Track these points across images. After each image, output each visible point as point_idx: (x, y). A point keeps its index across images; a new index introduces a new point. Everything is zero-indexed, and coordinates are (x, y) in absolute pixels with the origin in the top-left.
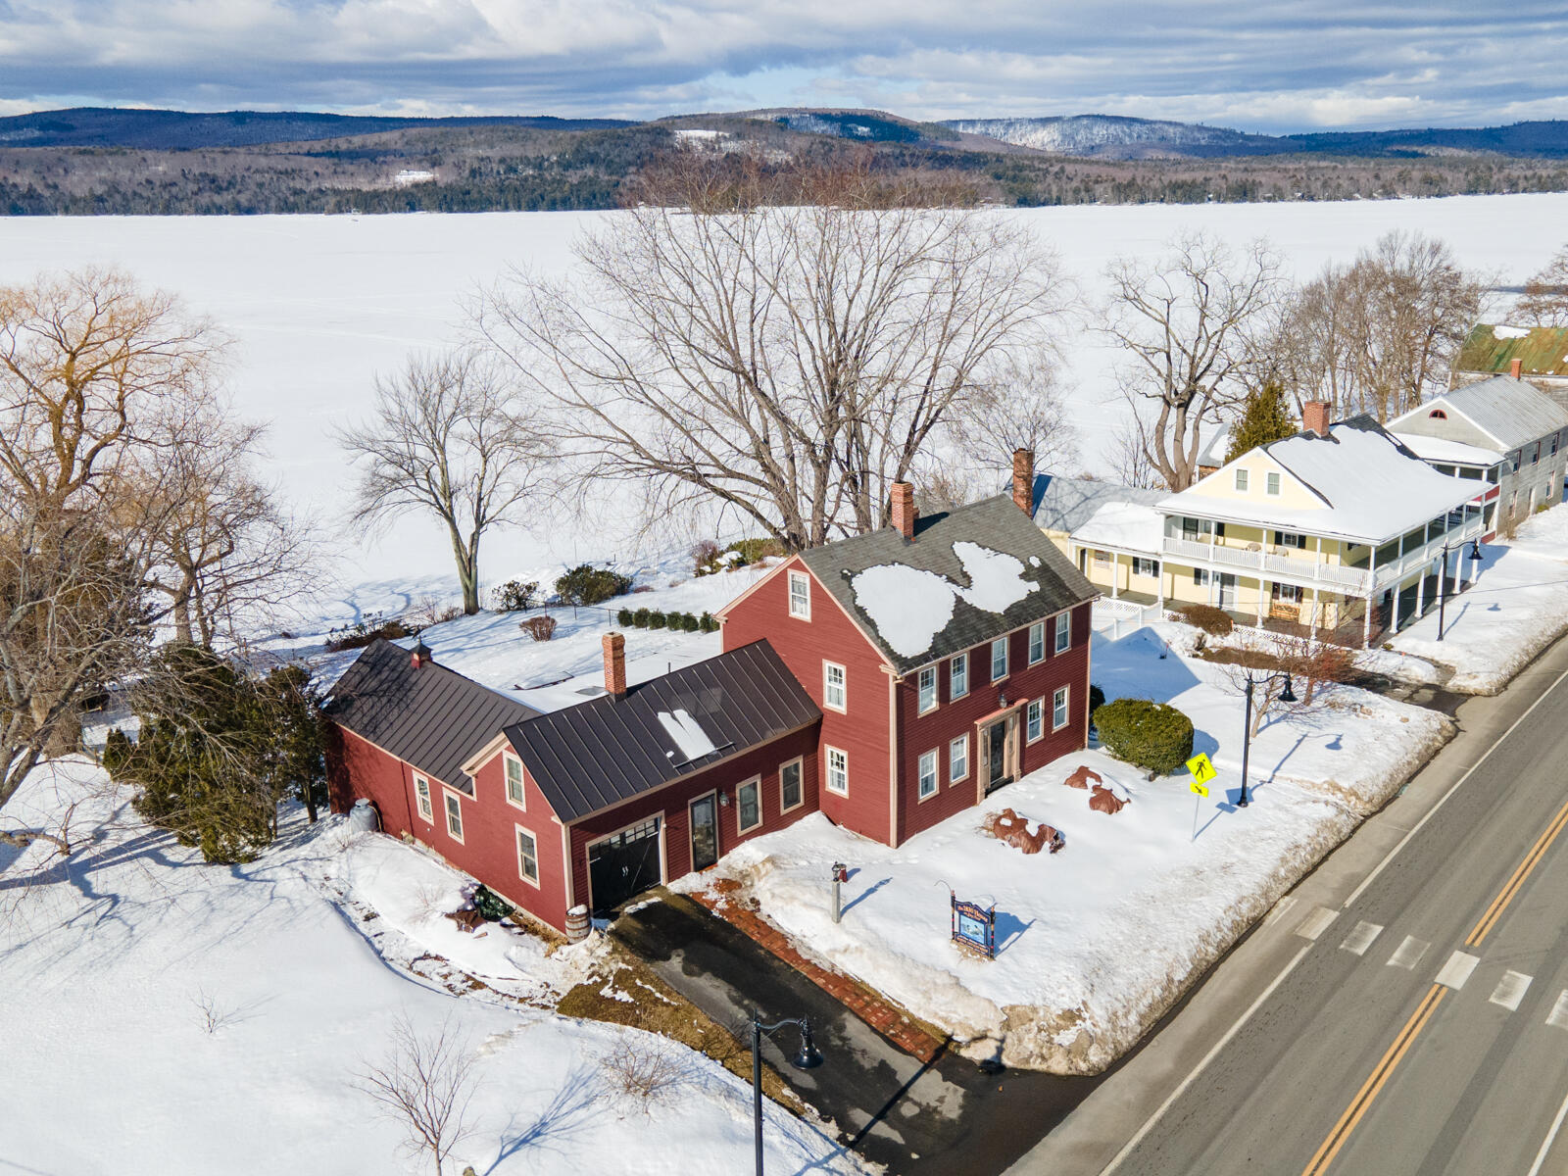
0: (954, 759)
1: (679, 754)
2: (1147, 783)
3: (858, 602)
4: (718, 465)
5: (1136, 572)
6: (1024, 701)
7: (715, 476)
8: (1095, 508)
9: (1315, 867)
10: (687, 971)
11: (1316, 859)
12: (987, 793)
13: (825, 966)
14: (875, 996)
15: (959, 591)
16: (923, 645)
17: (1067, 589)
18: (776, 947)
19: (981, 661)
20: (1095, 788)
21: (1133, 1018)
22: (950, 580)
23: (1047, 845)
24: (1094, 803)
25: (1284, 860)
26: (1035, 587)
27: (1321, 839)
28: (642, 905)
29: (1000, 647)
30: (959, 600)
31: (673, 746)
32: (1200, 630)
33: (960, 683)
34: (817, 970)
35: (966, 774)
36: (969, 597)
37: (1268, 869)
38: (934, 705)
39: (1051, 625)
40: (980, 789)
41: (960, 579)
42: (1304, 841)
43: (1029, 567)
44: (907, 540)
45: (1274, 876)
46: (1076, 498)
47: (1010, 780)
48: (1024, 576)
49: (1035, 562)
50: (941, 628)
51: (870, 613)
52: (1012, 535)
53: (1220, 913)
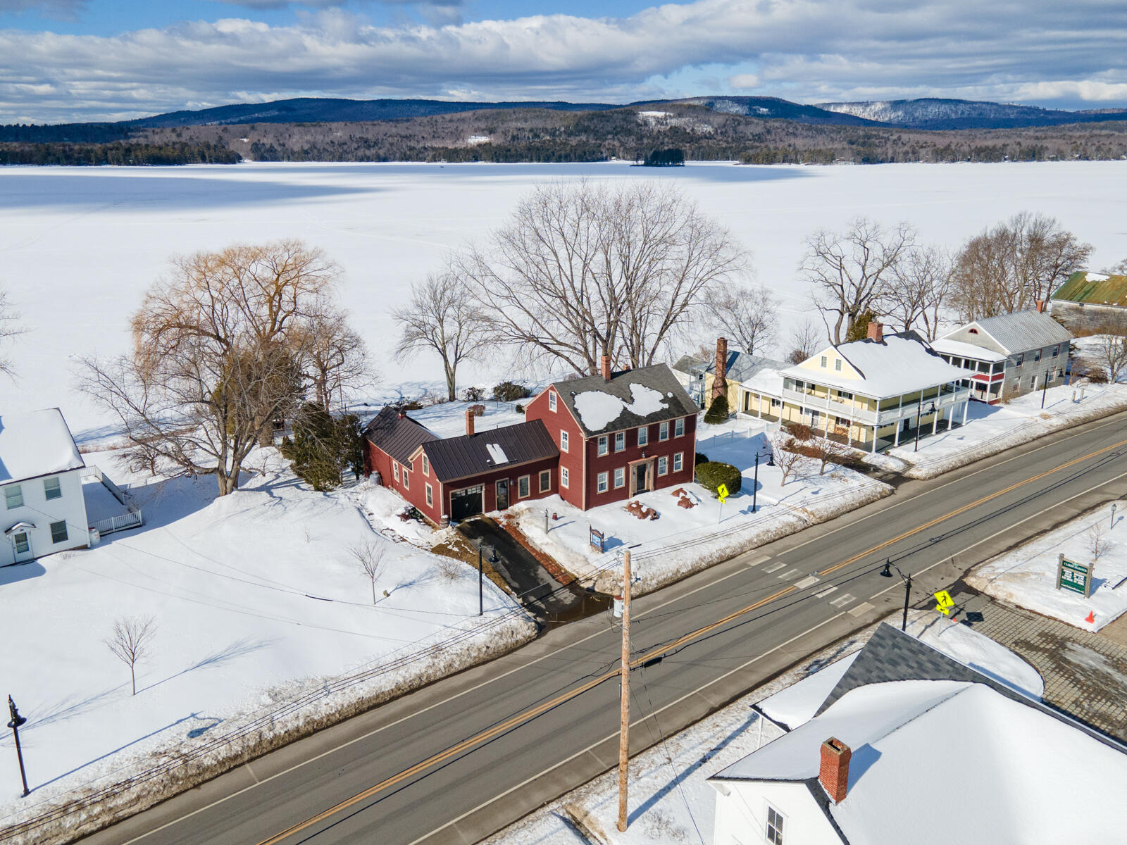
0: (617, 478)
1: (492, 461)
2: (714, 499)
3: (575, 406)
4: (553, 338)
5: (773, 405)
6: (656, 456)
7: (552, 344)
8: (758, 370)
9: (774, 541)
10: (483, 543)
11: (777, 537)
12: (634, 495)
13: (538, 550)
14: (554, 561)
15: (626, 405)
16: (601, 426)
17: (683, 408)
18: (520, 541)
19: (632, 438)
20: (683, 497)
21: (654, 582)
22: (623, 400)
23: (650, 517)
24: (680, 503)
25: (758, 536)
26: (666, 406)
27: (783, 530)
28: (472, 520)
29: (643, 431)
30: (625, 409)
31: (491, 459)
32: (792, 437)
33: (620, 445)
34: (534, 550)
35: (623, 485)
36: (630, 408)
37: (748, 538)
38: (606, 453)
39: (672, 424)
40: (631, 492)
41: (629, 400)
42: (773, 529)
43: (666, 397)
44: (607, 381)
45: (750, 541)
46: (750, 364)
47: (648, 491)
48: (662, 401)
49: (670, 395)
50: (612, 420)
51: (579, 411)
52: (662, 382)
53: (715, 551)
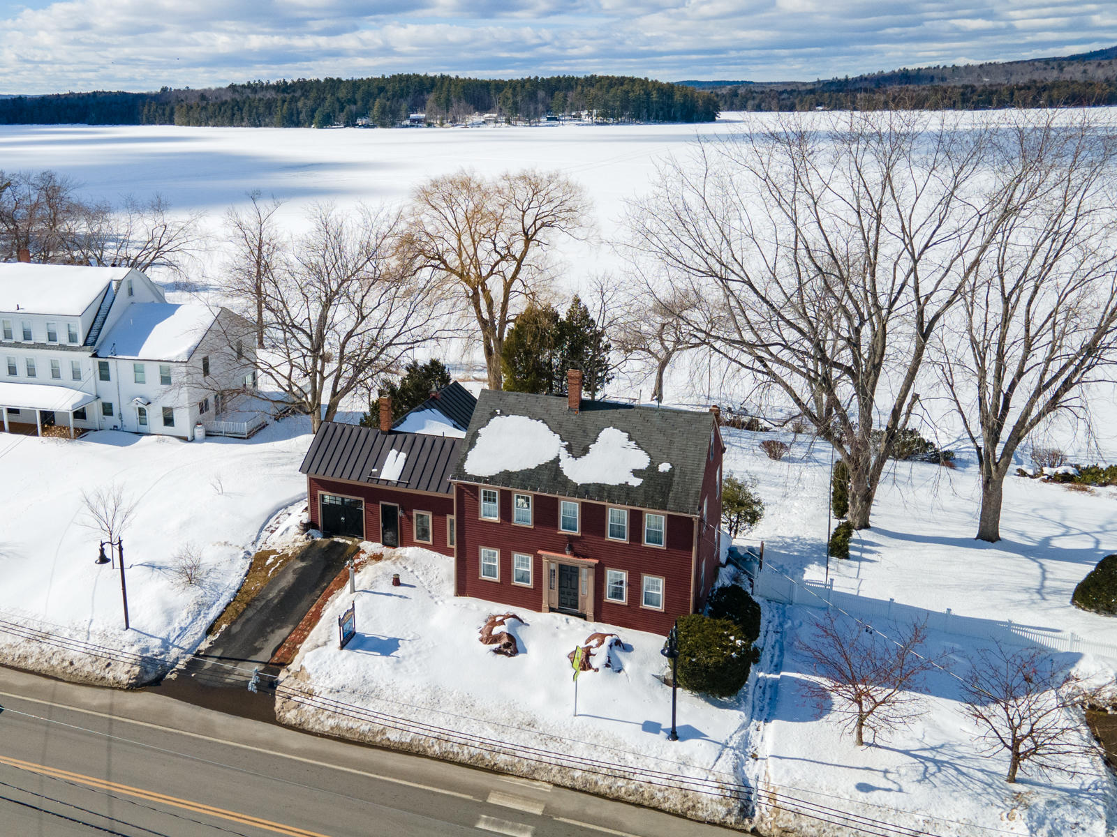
0: (516, 567)
1: (379, 473)
2: (649, 679)
3: (480, 431)
6: (600, 562)
10: (294, 571)
13: (325, 607)
15: (564, 454)
19: (546, 511)
22: (568, 447)
26: (637, 481)
28: (341, 541)
29: (570, 509)
30: (557, 460)
31: (380, 468)
33: (523, 515)
35: (530, 585)
36: (568, 464)
37: (567, 761)
38: (496, 519)
39: (636, 520)
40: (546, 604)
41: (578, 450)
43: (653, 467)
44: (571, 410)
45: (564, 770)
47: (582, 617)
48: (636, 473)
49: (665, 467)
50: (511, 470)
51: (479, 440)
52: (671, 443)
